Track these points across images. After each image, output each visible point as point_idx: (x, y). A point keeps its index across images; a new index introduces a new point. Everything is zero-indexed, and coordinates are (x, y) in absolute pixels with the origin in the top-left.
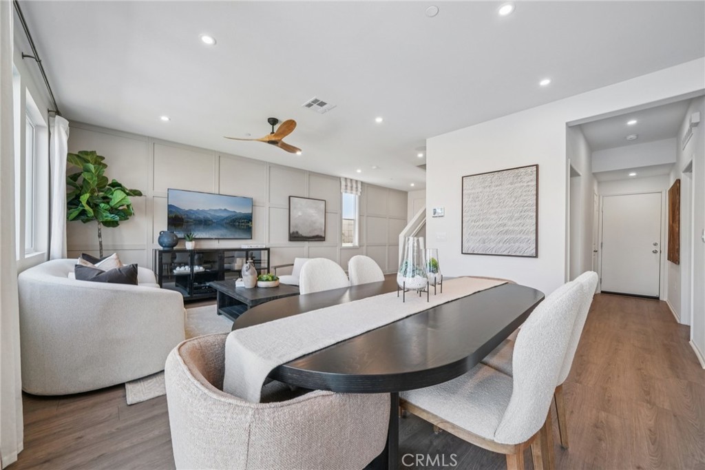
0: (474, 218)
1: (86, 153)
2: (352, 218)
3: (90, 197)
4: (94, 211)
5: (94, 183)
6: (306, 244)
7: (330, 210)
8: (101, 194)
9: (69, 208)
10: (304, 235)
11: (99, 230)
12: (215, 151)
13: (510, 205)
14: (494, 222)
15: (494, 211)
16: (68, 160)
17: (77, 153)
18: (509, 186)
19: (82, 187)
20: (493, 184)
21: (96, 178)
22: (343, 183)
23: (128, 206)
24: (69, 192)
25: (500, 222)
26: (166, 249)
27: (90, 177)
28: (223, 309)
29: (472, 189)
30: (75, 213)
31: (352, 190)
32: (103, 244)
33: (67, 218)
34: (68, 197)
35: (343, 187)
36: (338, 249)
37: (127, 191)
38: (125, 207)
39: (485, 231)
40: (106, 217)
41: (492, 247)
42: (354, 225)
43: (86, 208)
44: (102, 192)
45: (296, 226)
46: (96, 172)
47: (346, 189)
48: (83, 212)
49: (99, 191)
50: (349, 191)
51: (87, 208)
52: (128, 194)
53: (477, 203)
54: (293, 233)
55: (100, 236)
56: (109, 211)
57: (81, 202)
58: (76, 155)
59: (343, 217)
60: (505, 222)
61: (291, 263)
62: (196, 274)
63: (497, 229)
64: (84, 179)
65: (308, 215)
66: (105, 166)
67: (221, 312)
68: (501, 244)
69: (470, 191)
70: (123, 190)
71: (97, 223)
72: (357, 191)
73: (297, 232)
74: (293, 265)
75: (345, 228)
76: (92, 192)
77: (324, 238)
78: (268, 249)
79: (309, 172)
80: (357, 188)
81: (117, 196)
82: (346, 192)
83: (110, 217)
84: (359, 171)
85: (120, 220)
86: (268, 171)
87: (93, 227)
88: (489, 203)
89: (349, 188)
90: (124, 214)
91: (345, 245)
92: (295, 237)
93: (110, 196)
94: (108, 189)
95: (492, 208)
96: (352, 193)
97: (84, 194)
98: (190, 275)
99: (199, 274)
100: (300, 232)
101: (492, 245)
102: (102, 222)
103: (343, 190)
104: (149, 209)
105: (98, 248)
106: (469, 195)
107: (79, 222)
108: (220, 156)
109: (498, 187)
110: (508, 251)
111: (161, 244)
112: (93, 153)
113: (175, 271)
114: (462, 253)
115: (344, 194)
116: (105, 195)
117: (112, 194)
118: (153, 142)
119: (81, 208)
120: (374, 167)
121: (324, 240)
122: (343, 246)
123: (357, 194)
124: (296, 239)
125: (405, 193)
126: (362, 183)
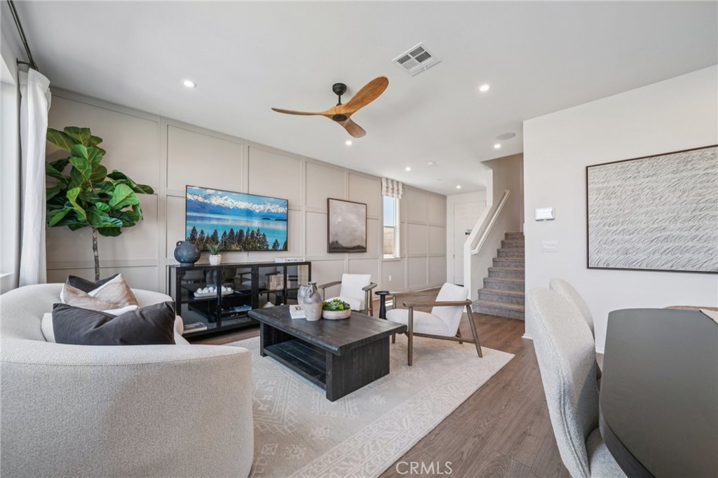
0: (608, 221)
1: (75, 130)
2: (392, 226)
3: (81, 192)
4: (87, 213)
5: (87, 173)
6: (346, 256)
7: (371, 216)
8: (98, 190)
9: (49, 209)
10: (345, 245)
11: (94, 239)
12: (244, 140)
13: (674, 201)
14: (643, 226)
15: (643, 210)
16: (48, 138)
17: (63, 130)
18: (671, 176)
19: (70, 180)
20: (641, 174)
21: (91, 167)
22: (384, 184)
23: (134, 207)
24: (51, 186)
25: (655, 226)
26: (185, 265)
27: (81, 164)
28: (269, 347)
29: (604, 182)
30: (59, 215)
31: (393, 192)
32: (100, 259)
33: (48, 222)
34: (47, 194)
35: (384, 189)
36: (379, 261)
37: (135, 186)
38: (130, 209)
39: (627, 237)
40: (104, 221)
41: (640, 259)
42: (395, 232)
43: (75, 208)
44: (99, 187)
45: (336, 235)
46: (90, 157)
47: (387, 191)
48: (72, 215)
49: (95, 186)
50: (390, 194)
51: (77, 208)
52: (136, 190)
53: (613, 201)
54: (333, 243)
55: (95, 248)
56: (108, 213)
57: (67, 200)
58: (60, 132)
59: (385, 225)
60: (664, 225)
61: (339, 280)
62: (223, 298)
63: (650, 235)
64: (73, 167)
65: (348, 221)
66: (103, 152)
67: (267, 352)
68: (657, 256)
69: (600, 185)
70: (128, 183)
71: (91, 230)
72: (398, 194)
73: (337, 242)
74: (341, 282)
75: (386, 237)
76: (85, 186)
77: (366, 248)
78: (309, 264)
79: (349, 170)
80: (398, 190)
81: (120, 193)
82: (387, 195)
83: (109, 221)
84: (408, 169)
85: (124, 226)
86: (304, 167)
87: (86, 236)
88: (635, 200)
89: (390, 190)
90: (130, 218)
91: (386, 256)
92: (335, 248)
93: (110, 193)
94: (109, 183)
95: (641, 206)
96: (393, 196)
97: (71, 188)
98: (217, 299)
99: (227, 297)
100: (340, 242)
101: (642, 256)
102: (98, 229)
103: (384, 193)
104: (161, 212)
105: (93, 265)
106: (599, 190)
107: (64, 229)
108: (251, 146)
109: (649, 179)
110: (670, 264)
111: (178, 258)
112: (86, 130)
113: (195, 294)
114: (588, 267)
115: (385, 197)
116: (103, 191)
117: (113, 190)
118: (168, 123)
119: (69, 208)
120: (430, 163)
121: (366, 251)
122: (385, 258)
123: (398, 197)
124: (336, 250)
125: (444, 197)
126: (403, 184)
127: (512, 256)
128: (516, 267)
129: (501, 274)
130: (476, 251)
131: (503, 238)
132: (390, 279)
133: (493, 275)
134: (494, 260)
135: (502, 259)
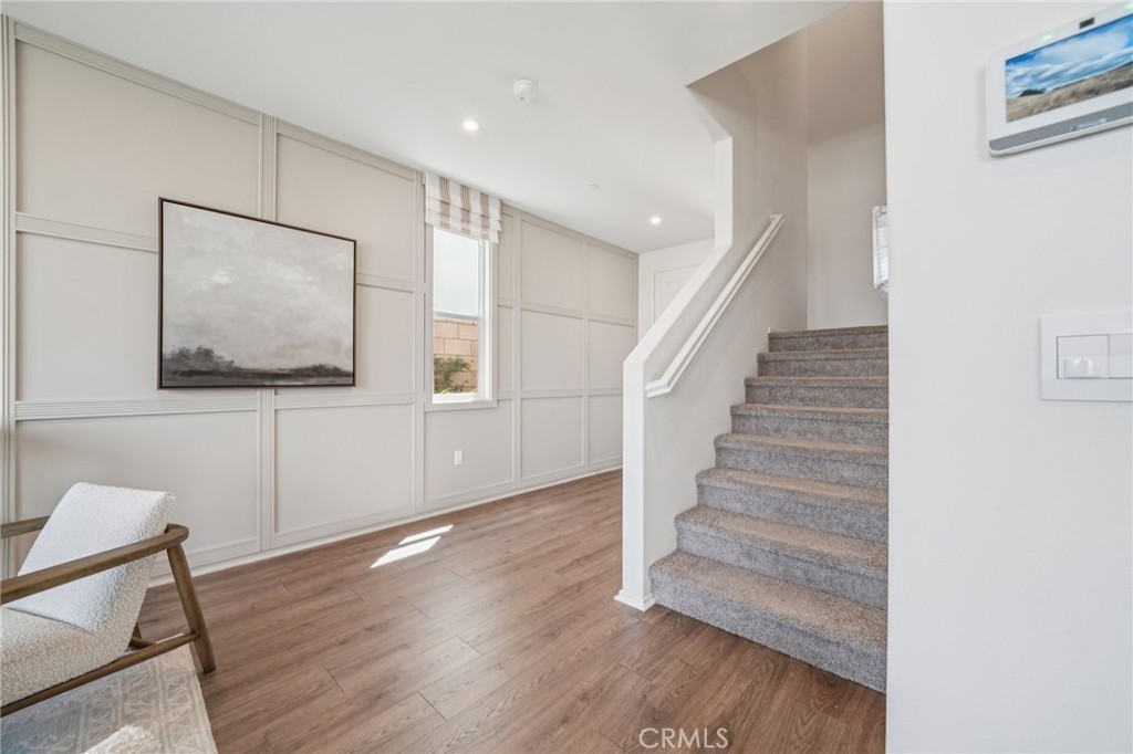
2: (470, 314)
6: (263, 399)
7: (378, 279)
22: (433, 191)
31: (466, 220)
35: (433, 205)
47: (446, 214)
50: (455, 223)
54: (183, 355)
72: (485, 227)
73: (205, 353)
77: (353, 375)
79: (279, 122)
80: (485, 217)
82: (445, 226)
84: (470, 125)
89: (455, 212)
92: (191, 373)
96: (466, 232)
103: (433, 217)
115: (439, 235)
121: (354, 384)
122: (434, 402)
123: (485, 237)
124: (196, 380)
125: (633, 257)
126: (503, 205)
127: (790, 399)
128: (801, 434)
129: (753, 461)
130: (661, 386)
131: (762, 346)
132: (458, 459)
133: (730, 462)
134: (735, 413)
135: (759, 409)
